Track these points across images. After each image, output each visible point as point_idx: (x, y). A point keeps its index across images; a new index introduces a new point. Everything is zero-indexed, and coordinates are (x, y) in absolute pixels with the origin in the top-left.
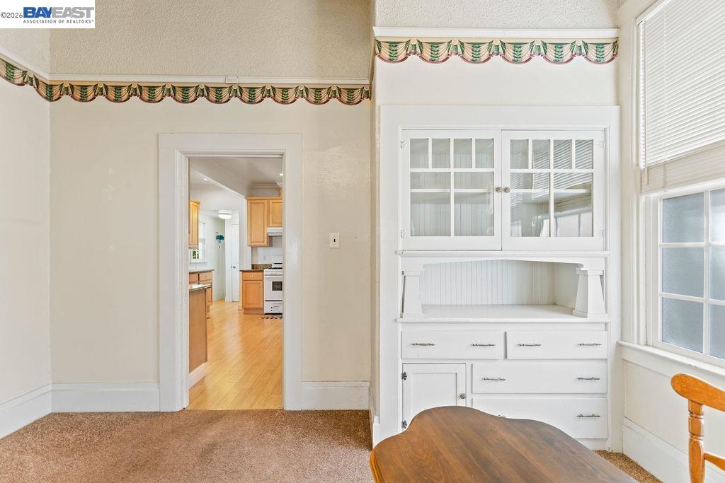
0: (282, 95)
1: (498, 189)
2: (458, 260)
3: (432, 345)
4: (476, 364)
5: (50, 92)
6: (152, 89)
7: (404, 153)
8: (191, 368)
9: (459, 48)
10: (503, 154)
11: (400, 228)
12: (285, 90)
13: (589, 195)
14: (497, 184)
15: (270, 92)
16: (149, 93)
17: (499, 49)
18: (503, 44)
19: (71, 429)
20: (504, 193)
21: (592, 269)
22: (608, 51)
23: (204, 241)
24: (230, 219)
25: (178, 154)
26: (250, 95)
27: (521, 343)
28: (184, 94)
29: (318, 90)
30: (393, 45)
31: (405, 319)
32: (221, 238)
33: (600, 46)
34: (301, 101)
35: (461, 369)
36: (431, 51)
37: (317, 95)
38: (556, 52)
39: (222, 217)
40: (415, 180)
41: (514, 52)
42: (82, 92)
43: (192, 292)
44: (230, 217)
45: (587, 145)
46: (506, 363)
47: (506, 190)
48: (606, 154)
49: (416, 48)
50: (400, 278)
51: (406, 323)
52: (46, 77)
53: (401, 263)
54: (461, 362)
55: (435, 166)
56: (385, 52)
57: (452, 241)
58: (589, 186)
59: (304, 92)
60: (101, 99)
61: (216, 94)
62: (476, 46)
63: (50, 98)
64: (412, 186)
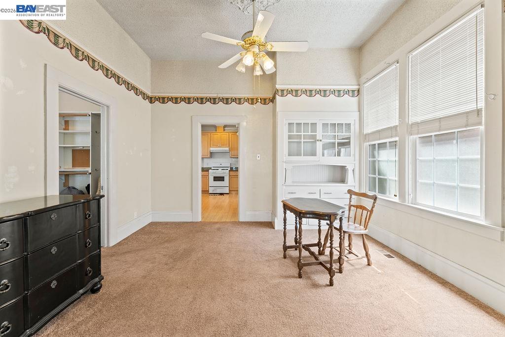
0: (239, 101)
1: (318, 140)
2: (306, 164)
3: (295, 193)
5: (151, 100)
6: (189, 99)
7: (286, 128)
9: (305, 92)
10: (319, 128)
11: (285, 153)
12: (240, 99)
13: (350, 142)
14: (317, 139)
15: (234, 100)
16: (188, 100)
17: (319, 92)
18: (320, 90)
20: (320, 142)
21: (350, 168)
22: (356, 93)
25: (199, 124)
26: (226, 101)
27: (325, 193)
28: (201, 101)
29: (252, 99)
30: (282, 91)
31: (286, 184)
33: (353, 91)
34: (246, 104)
36: (296, 93)
37: (252, 101)
38: (338, 93)
40: (290, 137)
41: (324, 93)
42: (163, 100)
45: (348, 125)
47: (321, 140)
48: (355, 128)
49: (290, 92)
50: (285, 170)
51: (286, 186)
52: (150, 94)
53: (285, 165)
55: (297, 132)
56: (280, 94)
57: (302, 158)
58: (349, 138)
59: (247, 100)
60: (170, 102)
61: (214, 101)
62: (311, 91)
63: (151, 102)
64: (289, 138)
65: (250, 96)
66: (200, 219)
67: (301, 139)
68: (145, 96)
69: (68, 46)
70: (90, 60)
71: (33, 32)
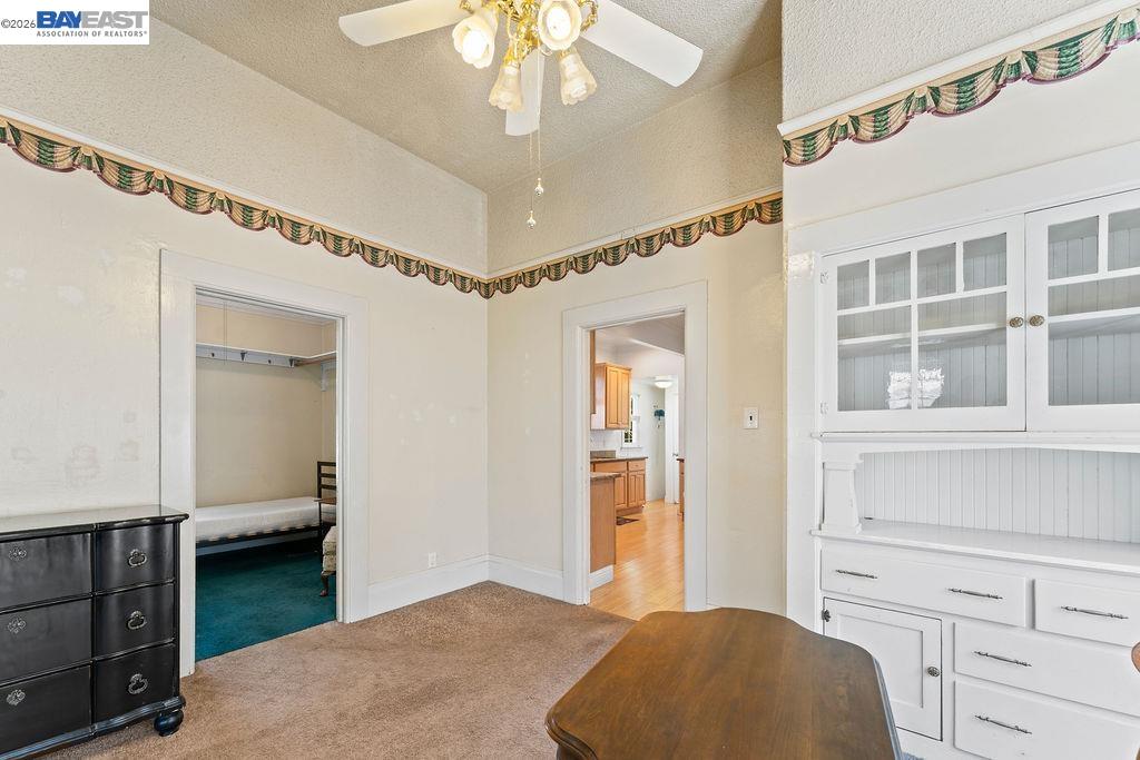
0: (682, 236)
1: (1015, 322)
3: (872, 577)
4: (960, 624)
5: (487, 290)
6: (557, 266)
7: (827, 289)
8: (593, 569)
9: (929, 99)
11: (820, 400)
12: (687, 228)
14: (1010, 315)
15: (670, 236)
17: (1021, 67)
19: (498, 596)
20: (1030, 327)
23: (638, 419)
24: (671, 387)
25: (579, 329)
26: (648, 245)
27: (1071, 606)
28: (584, 264)
29: (729, 216)
30: (809, 138)
31: (824, 532)
32: (660, 413)
34: (708, 236)
35: (931, 628)
37: (728, 223)
39: (660, 385)
40: (846, 327)
42: (508, 284)
43: (594, 481)
44: (669, 384)
46: (1034, 636)
47: (1035, 321)
49: (848, 128)
50: (819, 472)
51: (825, 538)
52: (484, 277)
53: (819, 451)
54: (936, 615)
55: (883, 299)
56: (797, 153)
59: (711, 224)
60: (520, 287)
61: (612, 255)
62: (967, 81)
63: (487, 296)
64: (841, 336)
65: (718, 207)
66: (582, 598)
67: (909, 329)
68: (463, 283)
69: (223, 205)
70: (284, 226)
71: (132, 193)
